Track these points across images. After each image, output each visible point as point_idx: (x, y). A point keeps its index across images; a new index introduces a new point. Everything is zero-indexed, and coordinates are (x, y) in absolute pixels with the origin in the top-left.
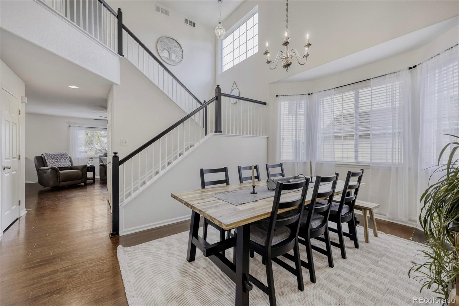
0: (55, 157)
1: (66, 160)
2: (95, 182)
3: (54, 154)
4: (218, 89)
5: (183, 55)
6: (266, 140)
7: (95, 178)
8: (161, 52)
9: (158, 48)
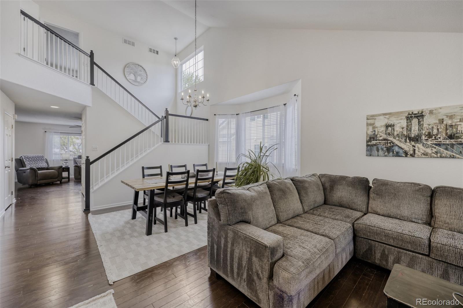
0: (33, 159)
1: (43, 162)
2: (70, 181)
3: (32, 156)
4: (167, 111)
5: (147, 77)
6: (207, 147)
7: (70, 177)
8: (127, 75)
9: (125, 73)
